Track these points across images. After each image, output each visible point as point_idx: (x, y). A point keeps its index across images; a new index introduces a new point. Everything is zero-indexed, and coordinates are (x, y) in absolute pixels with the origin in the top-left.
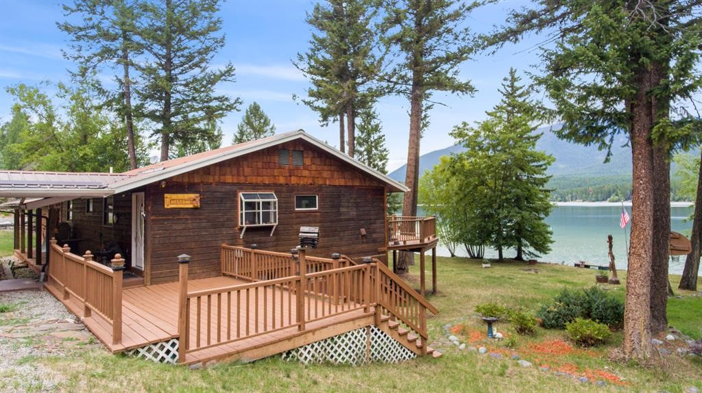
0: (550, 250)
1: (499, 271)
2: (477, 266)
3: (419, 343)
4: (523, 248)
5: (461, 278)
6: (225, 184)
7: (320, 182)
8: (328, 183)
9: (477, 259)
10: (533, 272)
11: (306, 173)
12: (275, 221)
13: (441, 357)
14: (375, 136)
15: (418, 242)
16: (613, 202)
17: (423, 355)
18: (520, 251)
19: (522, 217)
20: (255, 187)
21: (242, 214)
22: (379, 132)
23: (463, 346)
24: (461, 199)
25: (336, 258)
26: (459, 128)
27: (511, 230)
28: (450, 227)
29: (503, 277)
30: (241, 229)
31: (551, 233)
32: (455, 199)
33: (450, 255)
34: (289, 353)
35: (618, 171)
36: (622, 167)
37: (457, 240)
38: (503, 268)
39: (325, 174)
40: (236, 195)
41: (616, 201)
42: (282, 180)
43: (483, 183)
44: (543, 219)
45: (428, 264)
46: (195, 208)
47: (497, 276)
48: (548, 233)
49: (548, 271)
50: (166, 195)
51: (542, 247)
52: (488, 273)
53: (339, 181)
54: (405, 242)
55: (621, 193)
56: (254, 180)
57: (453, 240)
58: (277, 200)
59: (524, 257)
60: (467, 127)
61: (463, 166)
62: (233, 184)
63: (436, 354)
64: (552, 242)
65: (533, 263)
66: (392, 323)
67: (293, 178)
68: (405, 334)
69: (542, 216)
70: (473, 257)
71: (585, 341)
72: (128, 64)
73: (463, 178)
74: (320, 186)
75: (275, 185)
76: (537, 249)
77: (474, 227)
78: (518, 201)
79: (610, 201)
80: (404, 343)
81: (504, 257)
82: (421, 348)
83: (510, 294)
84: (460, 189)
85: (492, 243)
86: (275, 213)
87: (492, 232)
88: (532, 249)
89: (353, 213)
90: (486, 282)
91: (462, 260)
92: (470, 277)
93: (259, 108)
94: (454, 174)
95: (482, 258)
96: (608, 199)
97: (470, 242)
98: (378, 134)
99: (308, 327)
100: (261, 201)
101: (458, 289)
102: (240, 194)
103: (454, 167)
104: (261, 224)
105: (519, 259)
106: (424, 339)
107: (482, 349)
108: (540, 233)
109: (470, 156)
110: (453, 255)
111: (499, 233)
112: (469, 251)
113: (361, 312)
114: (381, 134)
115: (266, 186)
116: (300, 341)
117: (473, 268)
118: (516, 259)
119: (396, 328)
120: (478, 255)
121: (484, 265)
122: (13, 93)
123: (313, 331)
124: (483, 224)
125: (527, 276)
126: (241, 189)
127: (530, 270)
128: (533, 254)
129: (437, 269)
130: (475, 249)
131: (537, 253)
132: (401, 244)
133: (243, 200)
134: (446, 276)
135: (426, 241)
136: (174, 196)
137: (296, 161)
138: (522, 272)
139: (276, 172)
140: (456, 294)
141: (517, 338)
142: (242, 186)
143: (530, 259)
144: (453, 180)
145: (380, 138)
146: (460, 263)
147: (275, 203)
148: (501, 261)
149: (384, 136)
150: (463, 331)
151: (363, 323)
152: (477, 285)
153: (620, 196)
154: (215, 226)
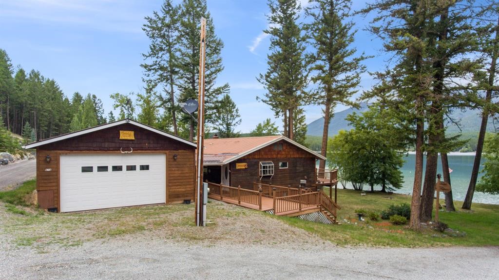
0: (402, 187)
1: (370, 197)
2: (358, 194)
3: (334, 219)
4: (386, 185)
5: (349, 200)
6: (255, 159)
7: (289, 156)
8: (292, 157)
9: (359, 191)
10: (389, 199)
11: (283, 153)
12: (272, 173)
13: (341, 224)
14: (299, 116)
15: (329, 182)
16: (464, 152)
17: (335, 223)
18: (384, 187)
19: (385, 168)
20: (265, 159)
21: (261, 171)
22: (302, 113)
23: (349, 222)
24: (351, 157)
25: (307, 189)
26: (350, 116)
27: (379, 175)
28: (343, 171)
29: (371, 200)
30: (261, 176)
31: (403, 177)
32: (347, 156)
33: (343, 188)
34: (297, 216)
35: (470, 129)
36: (473, 127)
37: (347, 180)
38: (373, 196)
39: (291, 153)
40: (259, 163)
41: (466, 152)
42: (275, 156)
43: (364, 148)
44: (398, 169)
45: (333, 192)
46: (246, 169)
47: (368, 200)
48: (401, 177)
49: (398, 198)
50: (237, 164)
51: (397, 185)
52: (364, 198)
53: (296, 156)
54: (323, 182)
55: (470, 146)
56: (265, 156)
57: (345, 179)
58: (273, 165)
59: (387, 190)
60: (356, 115)
61: (352, 138)
62: (258, 159)
63: (339, 223)
64: (403, 182)
65: (390, 193)
66: (325, 212)
67: (279, 155)
68: (329, 215)
69: (398, 167)
70: (356, 189)
71: (396, 223)
72: (172, 84)
73: (352, 145)
74: (289, 158)
75: (272, 158)
76: (393, 186)
77: (357, 173)
78: (383, 160)
79: (461, 152)
80: (329, 218)
81: (374, 190)
82: (334, 220)
83: (373, 208)
84: (350, 151)
85: (367, 182)
86: (272, 170)
87: (368, 176)
88: (391, 186)
89: (302, 169)
90: (362, 202)
91: (350, 191)
92: (354, 200)
93: (229, 97)
94: (347, 142)
95: (361, 190)
96: (460, 150)
97: (354, 181)
98: (301, 115)
99: (302, 210)
100: (268, 165)
101: (348, 205)
102: (261, 163)
103: (347, 139)
104: (268, 175)
105: (383, 191)
106: (335, 217)
107: (356, 223)
108: (395, 177)
109: (356, 133)
110: (344, 188)
111: (372, 177)
112: (354, 186)
113: (316, 207)
114: (303, 115)
115: (269, 159)
116: (300, 214)
117: (356, 195)
118: (381, 191)
119: (326, 213)
120: (360, 188)
121: (362, 194)
122: (113, 98)
123: (304, 211)
124: (363, 171)
125: (386, 201)
126: (260, 161)
127: (388, 197)
128: (391, 188)
129: (337, 195)
130: (358, 185)
131: (394, 188)
132: (322, 183)
133: (262, 165)
134: (342, 199)
135: (333, 182)
136: (239, 164)
137: (280, 148)
138: (382, 198)
139: (273, 153)
140: (346, 207)
141: (370, 221)
142: (261, 159)
143: (389, 191)
144: (346, 145)
145: (302, 117)
146: (349, 192)
147: (272, 166)
148: (372, 192)
149: (304, 116)
150: (349, 219)
151: (317, 210)
152: (357, 204)
153: (469, 148)
154: (252, 175)
